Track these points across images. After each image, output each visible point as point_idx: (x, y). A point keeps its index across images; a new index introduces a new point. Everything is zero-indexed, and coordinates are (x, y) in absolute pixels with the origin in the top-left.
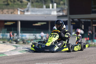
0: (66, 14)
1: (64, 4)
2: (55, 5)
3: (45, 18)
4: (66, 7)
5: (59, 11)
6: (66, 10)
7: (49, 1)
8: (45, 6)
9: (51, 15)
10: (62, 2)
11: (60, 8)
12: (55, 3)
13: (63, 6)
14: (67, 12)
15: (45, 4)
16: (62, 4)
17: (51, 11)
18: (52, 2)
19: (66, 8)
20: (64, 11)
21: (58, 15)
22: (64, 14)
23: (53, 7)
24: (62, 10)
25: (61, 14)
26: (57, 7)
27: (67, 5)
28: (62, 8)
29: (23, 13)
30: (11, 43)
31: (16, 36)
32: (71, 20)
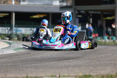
0: (71, 5)
3: (46, 9)
5: (63, 1)
9: (52, 6)
14: (72, 2)
20: (69, 1)
21: (61, 6)
22: (69, 4)
25: (65, 4)
29: (18, 3)
30: (4, 39)
31: (9, 30)
32: (77, 12)
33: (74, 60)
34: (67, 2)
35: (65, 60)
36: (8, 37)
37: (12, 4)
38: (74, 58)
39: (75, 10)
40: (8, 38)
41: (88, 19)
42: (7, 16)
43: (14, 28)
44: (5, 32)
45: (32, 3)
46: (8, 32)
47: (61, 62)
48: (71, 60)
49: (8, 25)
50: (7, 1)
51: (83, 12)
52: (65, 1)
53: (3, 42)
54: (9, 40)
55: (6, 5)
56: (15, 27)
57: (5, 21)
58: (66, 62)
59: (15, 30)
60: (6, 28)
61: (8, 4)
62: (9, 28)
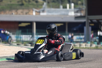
0: (84, 15)
1: (82, 4)
2: (73, 5)
3: (62, 19)
4: (84, 7)
5: (77, 12)
6: (85, 10)
7: (66, 1)
8: (61, 7)
9: (68, 16)
10: (80, 2)
11: (78, 8)
12: (73, 2)
13: (81, 7)
14: (85, 12)
15: (62, 4)
16: (80, 4)
17: (68, 11)
18: (70, 2)
19: (84, 9)
20: (82, 12)
21: (76, 16)
22: (82, 14)
23: (70, 8)
24: (80, 10)
25: (79, 14)
26: (75, 7)
27: (85, 5)
28: (80, 8)
29: (38, 14)
30: (26, 46)
31: (31, 37)
32: (89, 21)
33: (87, 63)
34: (81, 13)
35: (80, 63)
36: (30, 43)
37: (33, 15)
38: (88, 61)
39: (88, 19)
40: (30, 45)
41: (100, 27)
42: (29, 25)
43: (35, 36)
44: (27, 39)
45: (50, 14)
46: (30, 39)
47: (76, 65)
48: (85, 63)
49: (30, 33)
50: (28, 13)
51: (95, 21)
52: (79, 12)
53: (25, 48)
54: (31, 46)
55: (27, 15)
56: (36, 34)
57: (27, 30)
58: (81, 65)
59: (36, 37)
60: (28, 36)
61: (29, 14)
62: (31, 36)
